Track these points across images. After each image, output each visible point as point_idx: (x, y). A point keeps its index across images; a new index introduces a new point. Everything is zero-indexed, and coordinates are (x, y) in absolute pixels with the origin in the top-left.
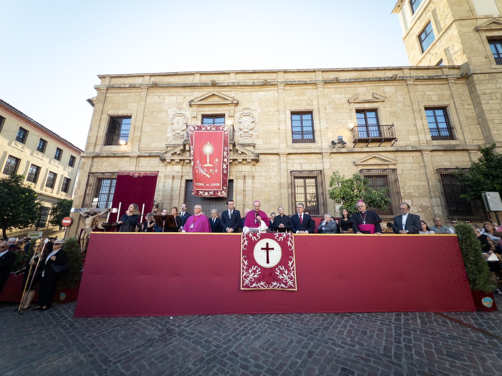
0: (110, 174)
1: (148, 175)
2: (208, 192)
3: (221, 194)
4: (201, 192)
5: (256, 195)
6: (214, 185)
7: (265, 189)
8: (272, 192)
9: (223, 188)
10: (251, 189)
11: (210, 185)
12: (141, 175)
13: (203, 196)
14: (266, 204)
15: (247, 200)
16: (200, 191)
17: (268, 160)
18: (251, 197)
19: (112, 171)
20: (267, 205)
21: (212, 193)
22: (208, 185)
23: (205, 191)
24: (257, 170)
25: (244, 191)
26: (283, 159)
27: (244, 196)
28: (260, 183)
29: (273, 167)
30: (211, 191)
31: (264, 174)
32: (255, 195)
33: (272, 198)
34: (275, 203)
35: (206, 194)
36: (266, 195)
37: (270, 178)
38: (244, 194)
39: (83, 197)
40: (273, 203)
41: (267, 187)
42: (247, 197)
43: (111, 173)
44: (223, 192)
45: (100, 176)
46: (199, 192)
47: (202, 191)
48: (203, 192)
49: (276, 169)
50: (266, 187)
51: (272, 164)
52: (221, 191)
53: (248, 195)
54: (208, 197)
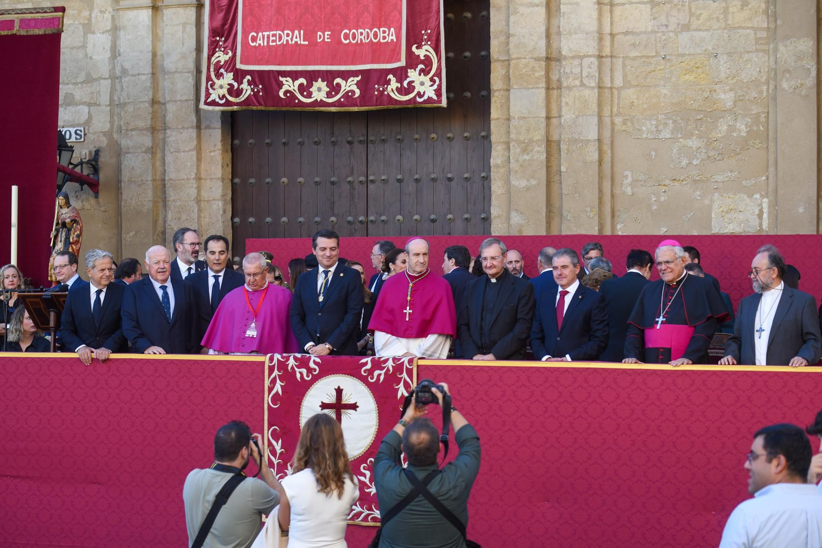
2: (328, 77)
3: (400, 91)
4: (289, 85)
5: (627, 84)
6: (362, 35)
7: (684, 37)
8: (723, 58)
9: (409, 53)
10: (592, 49)
11: (335, 36)
13: (301, 104)
14: (689, 135)
15: (568, 115)
16: (285, 74)
18: (591, 95)
20: (694, 143)
21: (350, 86)
22: (324, 36)
23: (312, 77)
25: (551, 59)
27: (551, 87)
30: (345, 75)
32: (619, 82)
33: (726, 98)
34: (742, 127)
35: (319, 91)
36: (688, 78)
38: (554, 77)
40: (732, 128)
41: (695, 23)
42: (568, 98)
44: (413, 75)
46: (280, 85)
47: (294, 75)
48: (302, 80)
50: (686, 28)
52: (401, 74)
53: (577, 83)
54: (333, 109)
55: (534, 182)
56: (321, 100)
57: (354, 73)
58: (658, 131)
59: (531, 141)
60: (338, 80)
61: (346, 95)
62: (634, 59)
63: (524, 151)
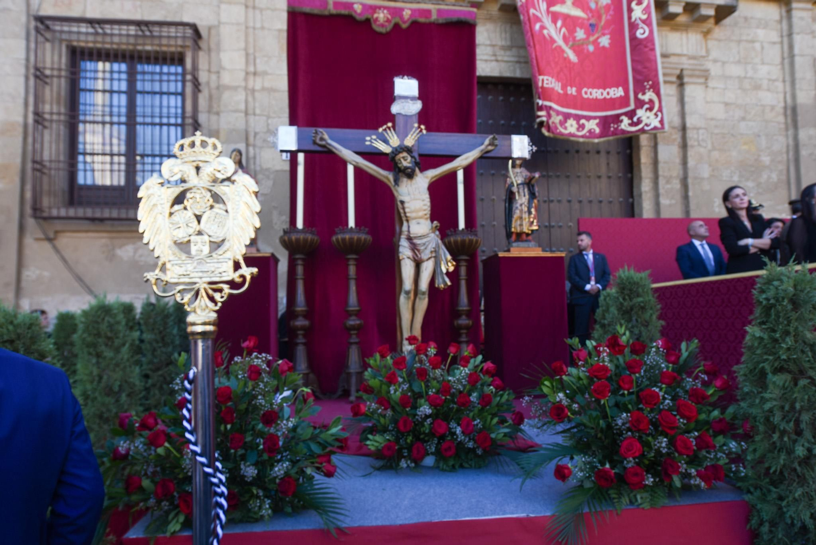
0: (132, 30)
1: (434, 17)
7: (743, 125)
8: (763, 138)
10: (702, 124)
12: (401, 17)
13: (561, 133)
17: (746, 19)
19: (138, 17)
21: (591, 126)
24: (714, 54)
26: (802, 18)
27: (684, 146)
28: (726, 104)
29: (763, 48)
31: (735, 70)
33: (766, 160)
34: (774, 177)
35: (572, 127)
36: (745, 147)
37: (757, 87)
39: (20, 130)
40: (769, 177)
41: (748, 117)
43: (138, 24)
45: (84, 36)
49: (774, 54)
50: (743, 119)
51: (761, 33)
53: (696, 143)
54: (581, 140)
55: (673, 202)
56: (574, 134)
57: (595, 118)
58: (732, 177)
59: (671, 177)
60: (583, 121)
61: (590, 131)
62: (717, 134)
63: (668, 182)
